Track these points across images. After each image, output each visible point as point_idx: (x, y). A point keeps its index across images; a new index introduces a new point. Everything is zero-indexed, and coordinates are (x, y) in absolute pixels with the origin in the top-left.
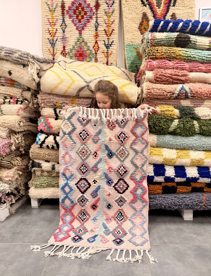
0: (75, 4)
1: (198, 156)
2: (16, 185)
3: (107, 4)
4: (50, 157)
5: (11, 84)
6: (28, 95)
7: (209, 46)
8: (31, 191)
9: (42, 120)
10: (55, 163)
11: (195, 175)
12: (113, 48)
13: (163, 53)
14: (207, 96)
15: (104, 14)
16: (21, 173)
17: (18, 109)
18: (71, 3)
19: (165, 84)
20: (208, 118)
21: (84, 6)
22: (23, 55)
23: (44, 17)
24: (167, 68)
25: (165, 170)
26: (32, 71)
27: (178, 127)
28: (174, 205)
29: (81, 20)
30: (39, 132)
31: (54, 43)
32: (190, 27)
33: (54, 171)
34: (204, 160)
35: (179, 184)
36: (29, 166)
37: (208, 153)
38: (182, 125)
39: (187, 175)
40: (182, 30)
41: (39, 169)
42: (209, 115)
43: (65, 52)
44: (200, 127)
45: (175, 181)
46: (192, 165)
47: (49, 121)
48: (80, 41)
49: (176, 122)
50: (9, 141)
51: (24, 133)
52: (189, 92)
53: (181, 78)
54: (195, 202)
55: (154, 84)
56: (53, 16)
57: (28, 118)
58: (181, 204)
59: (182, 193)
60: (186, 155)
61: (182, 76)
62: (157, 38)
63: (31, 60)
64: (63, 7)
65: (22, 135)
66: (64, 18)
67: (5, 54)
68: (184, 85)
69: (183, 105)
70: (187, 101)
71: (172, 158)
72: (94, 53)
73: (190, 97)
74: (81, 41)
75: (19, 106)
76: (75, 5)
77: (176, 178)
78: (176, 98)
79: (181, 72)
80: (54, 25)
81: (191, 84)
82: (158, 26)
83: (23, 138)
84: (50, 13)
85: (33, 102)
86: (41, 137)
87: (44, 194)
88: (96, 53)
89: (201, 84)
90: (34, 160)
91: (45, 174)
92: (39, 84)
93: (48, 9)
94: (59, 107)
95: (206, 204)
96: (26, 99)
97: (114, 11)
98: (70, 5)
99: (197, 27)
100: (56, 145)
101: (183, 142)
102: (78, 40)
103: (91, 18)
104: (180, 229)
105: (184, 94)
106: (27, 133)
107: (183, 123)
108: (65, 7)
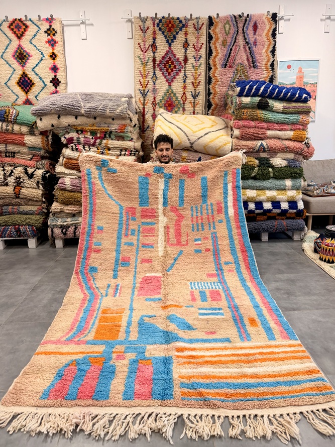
1: (272, 194)
3: (195, 58)
7: (282, 110)
11: (269, 207)
12: (199, 98)
13: (247, 115)
14: (279, 150)
15: (191, 67)
18: (161, 57)
19: (248, 140)
20: (280, 166)
21: (174, 60)
23: (136, 69)
24: (250, 128)
25: (248, 205)
27: (258, 174)
28: (254, 229)
29: (171, 73)
31: (145, 93)
34: (276, 197)
35: (258, 214)
37: (279, 192)
38: (261, 172)
39: (264, 207)
42: (280, 164)
43: (155, 102)
44: (274, 173)
45: (256, 213)
46: (268, 201)
52: (266, 148)
53: (261, 136)
54: (270, 226)
56: (144, 69)
58: (259, 228)
59: (260, 221)
60: (264, 193)
61: (262, 134)
66: (155, 71)
68: (263, 142)
69: (261, 157)
70: (264, 153)
72: (182, 103)
73: (267, 151)
74: (170, 92)
76: (165, 59)
77: (256, 210)
78: (257, 152)
79: (260, 131)
80: (146, 77)
81: (268, 140)
84: (142, 66)
88: (184, 103)
93: (140, 62)
95: (277, 227)
97: (201, 65)
98: (161, 59)
101: (261, 185)
102: (168, 91)
103: (180, 71)
104: (259, 245)
105: (263, 149)
108: (156, 61)
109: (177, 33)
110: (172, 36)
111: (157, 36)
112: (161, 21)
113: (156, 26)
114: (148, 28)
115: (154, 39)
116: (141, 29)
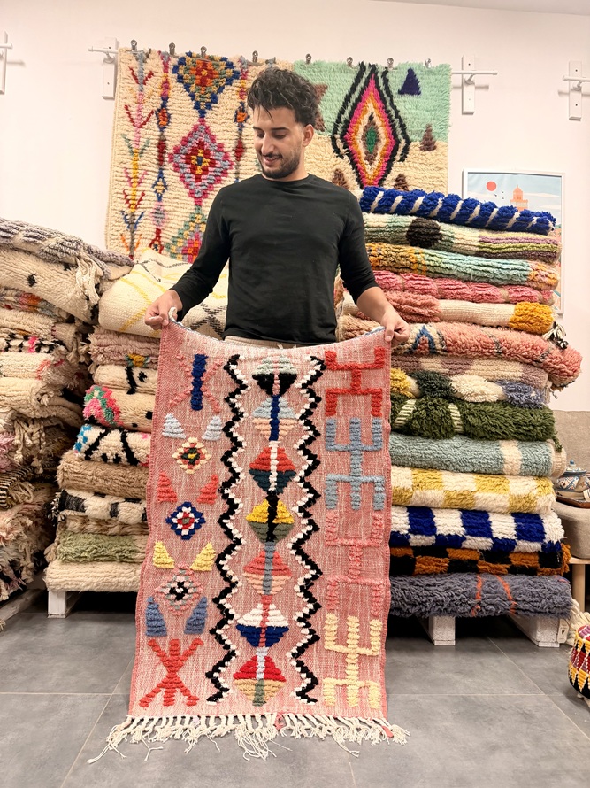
0: (190, 142)
1: (461, 484)
2: (14, 554)
4: (109, 483)
5: (29, 306)
6: (67, 333)
7: (479, 246)
8: (52, 571)
9: (96, 393)
10: (120, 500)
11: (455, 528)
13: (381, 257)
14: (477, 352)
15: (254, 166)
16: (29, 522)
17: (39, 363)
18: (180, 139)
20: (480, 399)
21: (211, 148)
22: (67, 243)
23: (116, 164)
24: (389, 289)
26: (86, 279)
27: (415, 416)
28: (408, 604)
29: (202, 177)
30: (86, 422)
31: (135, 221)
32: (440, 206)
33: (114, 519)
34: (476, 494)
35: (421, 550)
36: (53, 506)
37: (483, 479)
39: (438, 528)
40: (423, 212)
41: (77, 513)
42: (483, 394)
43: (160, 242)
44: (464, 417)
45: (411, 545)
47: (113, 397)
48: (196, 221)
49: (410, 406)
50: (9, 440)
51: (48, 423)
52: (438, 341)
53: (420, 310)
54: (458, 595)
55: (363, 321)
56: (136, 164)
57: (61, 388)
58: (425, 599)
59: (428, 575)
60: (435, 480)
62: (370, 224)
63: (83, 254)
64: (161, 146)
65: (42, 427)
66: (161, 169)
67: (26, 239)
68: (427, 327)
69: (426, 369)
70: (433, 360)
71: (402, 487)
73: (441, 352)
74: (198, 220)
75: (43, 356)
76: (189, 144)
77: (412, 536)
78: (410, 353)
79: (420, 299)
80: (139, 183)
81: (443, 324)
82: (371, 201)
83: (44, 435)
84: (131, 157)
85: (77, 352)
86: (90, 434)
87: (85, 579)
89: (464, 327)
90: (66, 490)
91: (92, 526)
92: (95, 310)
93: (126, 147)
94: (140, 365)
95: (483, 599)
96: (61, 343)
98: (178, 143)
99: (455, 207)
100: (125, 454)
101: (426, 452)
102: (193, 219)
103: (224, 173)
104: (424, 664)
105: (427, 345)
106: (55, 424)
107: (425, 409)
108: (165, 147)
109: (221, 90)
110: (208, 95)
111: (171, 93)
112: (182, 61)
113: (170, 71)
114: (151, 75)
115: (165, 99)
116: (133, 74)
